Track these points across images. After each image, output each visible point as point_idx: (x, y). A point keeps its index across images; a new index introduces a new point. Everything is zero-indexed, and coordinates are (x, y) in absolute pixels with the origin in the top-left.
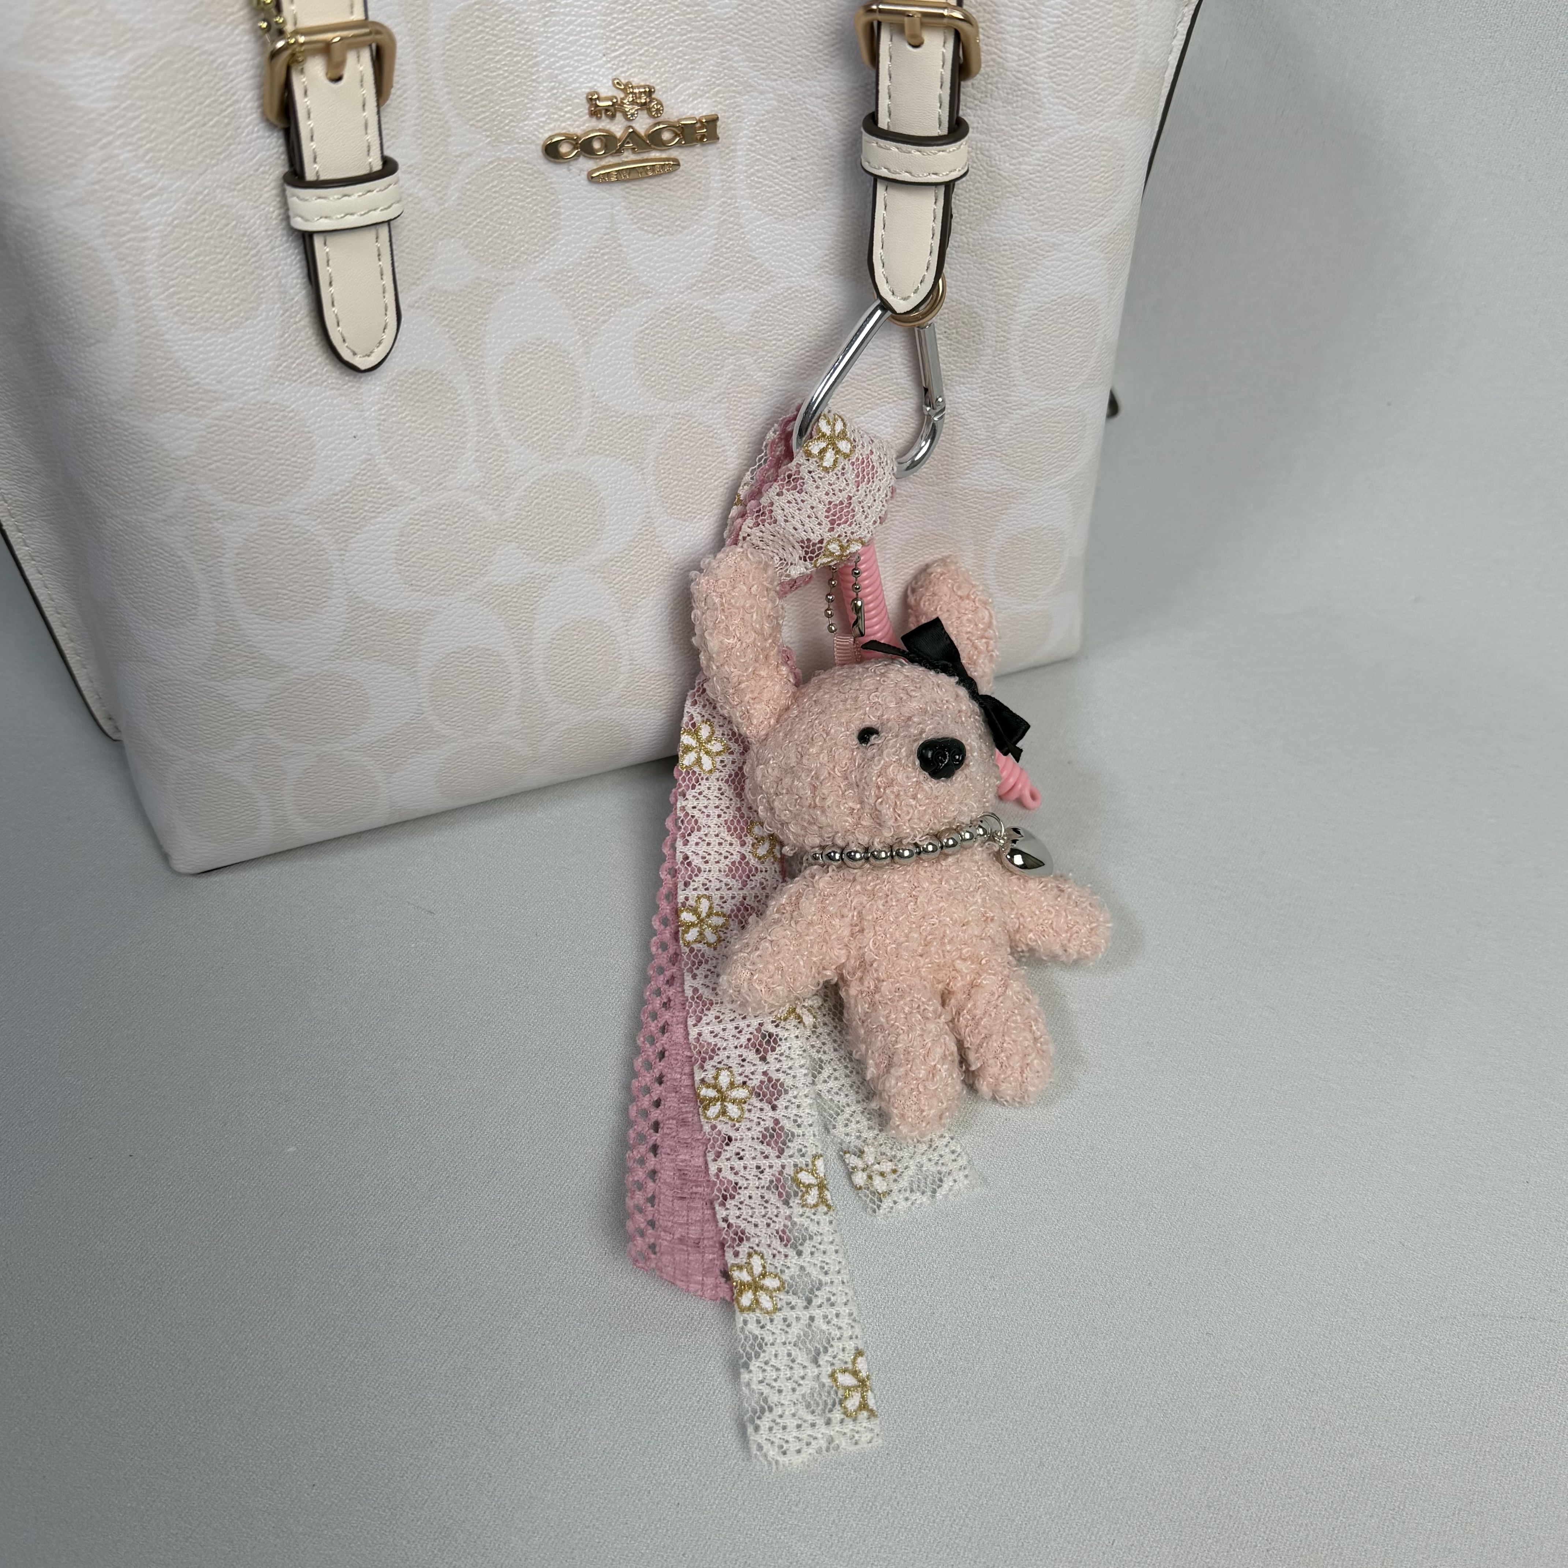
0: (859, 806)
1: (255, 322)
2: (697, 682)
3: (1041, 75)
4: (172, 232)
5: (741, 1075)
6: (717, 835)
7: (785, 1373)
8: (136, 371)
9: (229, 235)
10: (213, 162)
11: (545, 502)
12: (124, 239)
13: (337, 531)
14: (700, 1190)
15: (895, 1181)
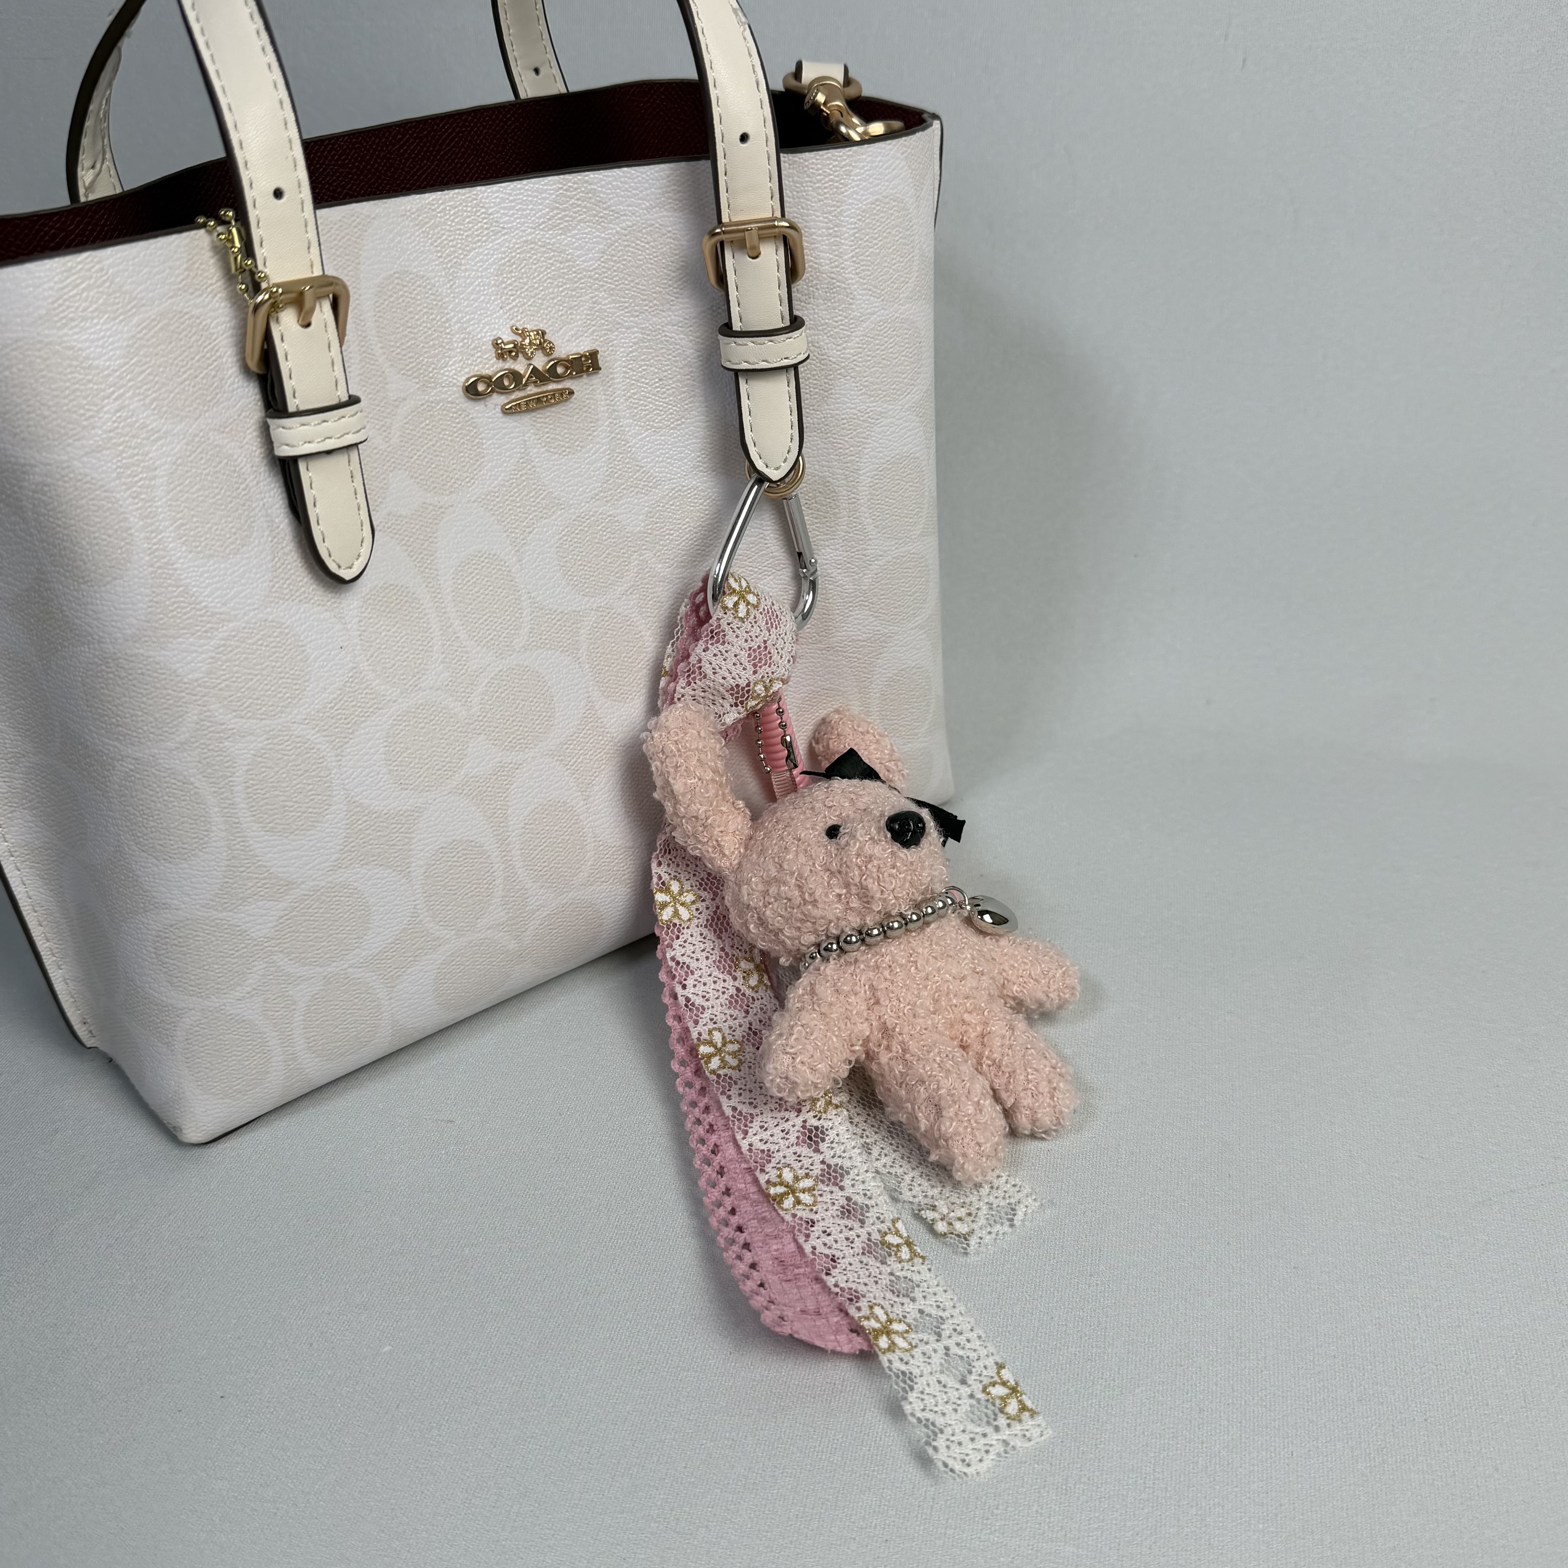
0: (844, 891)
1: (250, 548)
2: (658, 843)
3: (849, 273)
4: (176, 469)
5: (801, 1168)
6: (710, 975)
7: (943, 1397)
8: (151, 601)
9: (222, 472)
10: (206, 408)
11: (503, 695)
12: (136, 479)
13: (334, 738)
14: (802, 1271)
15: (973, 1221)
